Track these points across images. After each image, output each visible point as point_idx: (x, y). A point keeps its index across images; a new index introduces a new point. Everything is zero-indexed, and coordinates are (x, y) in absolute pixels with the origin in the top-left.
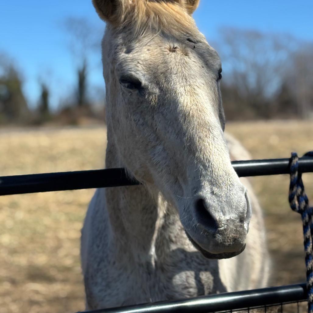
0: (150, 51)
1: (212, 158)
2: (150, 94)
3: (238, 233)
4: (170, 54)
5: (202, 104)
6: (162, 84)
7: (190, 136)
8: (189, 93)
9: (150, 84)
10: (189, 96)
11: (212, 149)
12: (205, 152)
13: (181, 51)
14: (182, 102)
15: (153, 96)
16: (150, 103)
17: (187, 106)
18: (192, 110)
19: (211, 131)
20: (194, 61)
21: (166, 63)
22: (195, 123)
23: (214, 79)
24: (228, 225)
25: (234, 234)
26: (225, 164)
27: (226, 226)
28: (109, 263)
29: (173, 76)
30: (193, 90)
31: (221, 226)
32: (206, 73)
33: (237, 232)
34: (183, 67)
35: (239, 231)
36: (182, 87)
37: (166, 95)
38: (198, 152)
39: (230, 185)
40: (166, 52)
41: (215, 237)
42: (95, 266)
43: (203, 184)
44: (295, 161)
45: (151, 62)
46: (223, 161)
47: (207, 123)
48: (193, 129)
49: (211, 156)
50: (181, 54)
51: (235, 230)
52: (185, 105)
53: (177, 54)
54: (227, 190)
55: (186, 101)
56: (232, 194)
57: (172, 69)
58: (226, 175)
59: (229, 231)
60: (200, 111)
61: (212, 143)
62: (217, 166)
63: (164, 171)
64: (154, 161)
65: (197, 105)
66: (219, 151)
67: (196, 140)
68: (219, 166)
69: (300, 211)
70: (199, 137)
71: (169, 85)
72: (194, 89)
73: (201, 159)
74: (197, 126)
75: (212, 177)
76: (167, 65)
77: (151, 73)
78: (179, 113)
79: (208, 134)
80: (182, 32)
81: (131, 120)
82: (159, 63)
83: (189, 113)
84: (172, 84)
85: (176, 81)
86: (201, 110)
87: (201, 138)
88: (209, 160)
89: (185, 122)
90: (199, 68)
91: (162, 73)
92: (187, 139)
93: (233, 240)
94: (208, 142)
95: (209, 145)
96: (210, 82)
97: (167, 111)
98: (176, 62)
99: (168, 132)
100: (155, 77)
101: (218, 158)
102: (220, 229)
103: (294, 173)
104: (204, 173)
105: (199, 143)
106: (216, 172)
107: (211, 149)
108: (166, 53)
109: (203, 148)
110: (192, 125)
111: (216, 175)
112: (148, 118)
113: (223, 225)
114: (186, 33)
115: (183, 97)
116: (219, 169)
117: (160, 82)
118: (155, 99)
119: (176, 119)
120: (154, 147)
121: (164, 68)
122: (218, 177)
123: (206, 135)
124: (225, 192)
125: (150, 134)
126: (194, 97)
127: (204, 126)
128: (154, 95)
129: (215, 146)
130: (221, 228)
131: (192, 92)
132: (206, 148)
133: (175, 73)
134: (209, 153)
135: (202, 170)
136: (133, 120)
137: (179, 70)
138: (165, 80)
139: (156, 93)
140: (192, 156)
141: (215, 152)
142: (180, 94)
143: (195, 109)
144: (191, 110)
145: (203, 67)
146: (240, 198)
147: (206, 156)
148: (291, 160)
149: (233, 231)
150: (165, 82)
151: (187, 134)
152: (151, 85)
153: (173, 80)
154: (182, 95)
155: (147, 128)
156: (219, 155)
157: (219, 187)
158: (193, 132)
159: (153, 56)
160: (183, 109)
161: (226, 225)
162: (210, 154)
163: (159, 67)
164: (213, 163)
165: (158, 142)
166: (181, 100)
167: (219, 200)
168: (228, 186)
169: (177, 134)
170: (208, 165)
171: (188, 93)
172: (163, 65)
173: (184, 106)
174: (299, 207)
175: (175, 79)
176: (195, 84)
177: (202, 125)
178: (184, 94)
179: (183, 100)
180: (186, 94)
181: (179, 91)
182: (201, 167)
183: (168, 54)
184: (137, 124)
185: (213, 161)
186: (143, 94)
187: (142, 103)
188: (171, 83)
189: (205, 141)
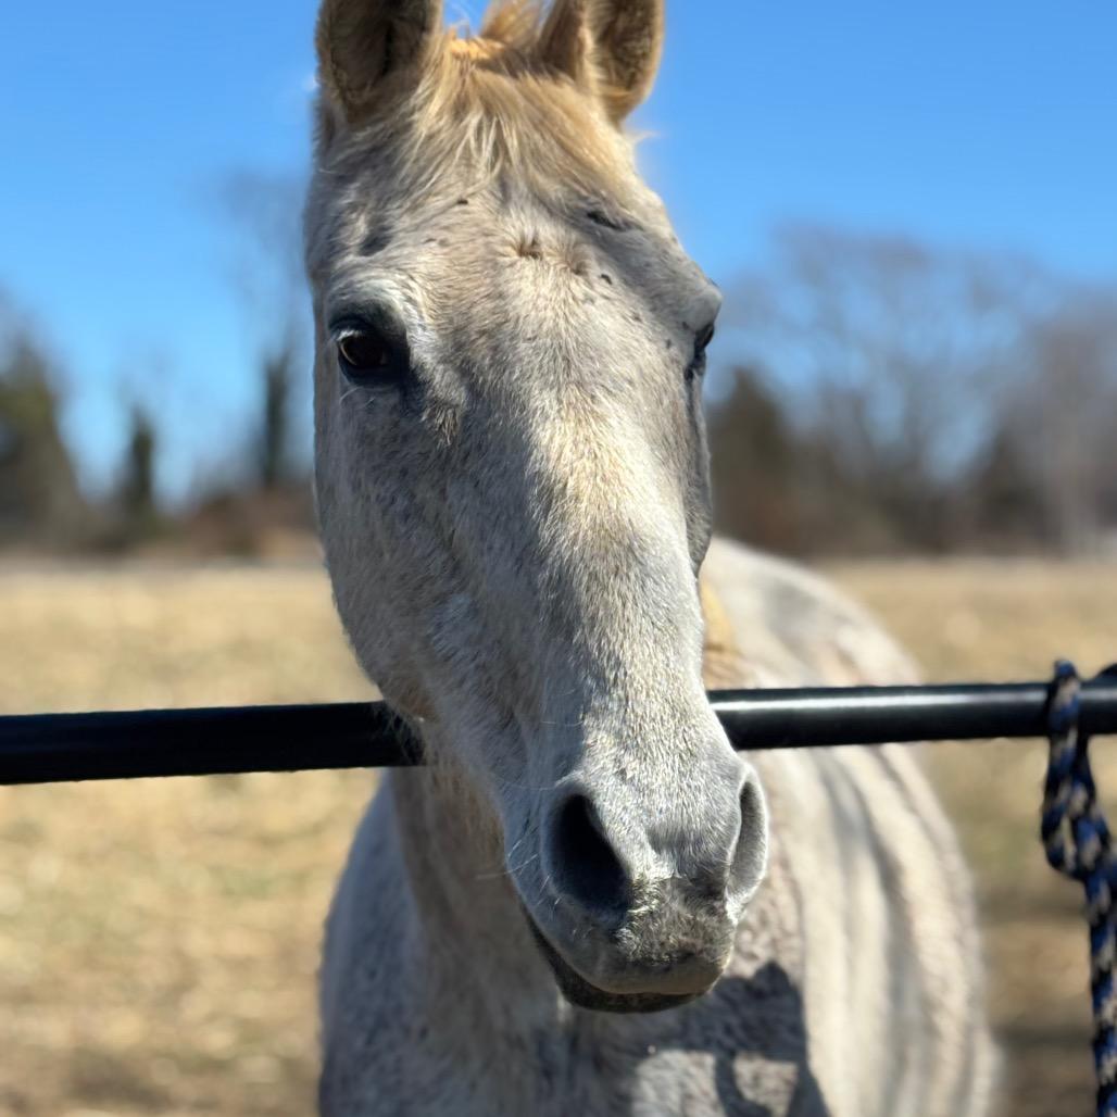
0: (446, 250)
1: (629, 654)
2: (439, 405)
3: (701, 934)
4: (519, 264)
5: (614, 454)
6: (482, 373)
7: (560, 566)
8: (572, 412)
9: (441, 367)
10: (573, 424)
11: (632, 618)
12: (608, 630)
13: (561, 255)
14: (545, 442)
15: (446, 415)
16: (436, 442)
17: (559, 458)
18: (575, 475)
19: (637, 554)
20: (605, 293)
21: (501, 296)
22: (583, 521)
23: (675, 365)
24: (662, 900)
25: (685, 934)
26: (677, 678)
27: (655, 901)
28: (407, 1030)
29: (522, 346)
30: (589, 400)
31: (639, 902)
32: (646, 341)
33: (697, 931)
34: (561, 314)
35: (704, 928)
36: (551, 389)
37: (490, 414)
38: (583, 628)
39: (683, 755)
40: (504, 256)
41: (617, 941)
42: (359, 1043)
43: (590, 741)
44: (1069, 693)
45: (449, 287)
46: (668, 665)
47: (628, 525)
48: (574, 544)
49: (626, 645)
50: (559, 267)
51: (689, 922)
52: (554, 456)
53: (546, 268)
54: (671, 772)
55: (557, 440)
56: (689, 786)
57: (521, 320)
58: (674, 716)
59: (664, 921)
60: (604, 479)
61: (634, 597)
62: (643, 682)
63: (468, 685)
64: (438, 647)
65: (596, 456)
66: (659, 629)
67: (580, 584)
68: (651, 683)
69: (1082, 874)
70: (590, 574)
71: (505, 378)
72: (593, 397)
73: (590, 654)
74: (589, 533)
75: (624, 721)
76: (503, 303)
77: (446, 329)
78: (532, 483)
79: (625, 564)
80: (577, 187)
81: (368, 498)
82: (478, 294)
83: (566, 485)
84: (515, 377)
85: (531, 365)
86: (608, 475)
87: (596, 578)
88: (618, 658)
89: (546, 518)
90: (623, 321)
91: (482, 333)
92: (551, 577)
93: (680, 954)
94: (619, 594)
95: (624, 605)
96: (660, 374)
97: (491, 473)
98: (539, 296)
99: (490, 548)
100: (459, 347)
101: (650, 655)
102: (636, 911)
103: (1063, 734)
104: (597, 704)
105: (590, 594)
106: (638, 702)
107: (628, 620)
108: (507, 259)
109: (601, 613)
110: (569, 527)
111: (636, 716)
112: (425, 492)
113: (646, 898)
114: (588, 191)
115: (548, 425)
116: (651, 693)
117: (474, 365)
118: (452, 427)
119: (521, 505)
120: (442, 599)
121: (494, 314)
122: (644, 721)
123: (617, 568)
124: (663, 779)
125: (429, 551)
126: (590, 425)
127: (613, 535)
128: (450, 411)
129: (645, 607)
130: (639, 910)
131: (584, 409)
132: (610, 617)
133: (528, 336)
134: (621, 634)
135: (591, 691)
136: (373, 498)
137: (545, 328)
138: (492, 358)
139: (457, 406)
140: (560, 639)
141: (644, 631)
142: (539, 412)
143: (588, 470)
144: (571, 474)
145: (637, 318)
146: (717, 803)
147: (609, 642)
148: (1052, 688)
149: (681, 923)
150: (491, 366)
151: (550, 560)
152: (445, 371)
153: (521, 360)
154: (547, 418)
155: (420, 528)
156: (655, 641)
157: (645, 759)
158: (571, 556)
159: (458, 268)
160: (542, 470)
161: (657, 897)
162: (625, 637)
163: (474, 310)
164: (633, 669)
165: (454, 582)
166: (542, 434)
167: (642, 802)
168: (677, 759)
169: (520, 561)
170: (612, 677)
171: (568, 414)
172: (490, 305)
173: (548, 460)
174: (1078, 858)
175: (526, 360)
176: (600, 380)
177: (607, 530)
178: (553, 413)
179: (548, 436)
180: (563, 413)
181: (537, 403)
182: (589, 681)
183: (512, 265)
184: (384, 512)
185: (632, 662)
186: (415, 407)
187: (405, 438)
188: (511, 373)
189: (611, 592)
